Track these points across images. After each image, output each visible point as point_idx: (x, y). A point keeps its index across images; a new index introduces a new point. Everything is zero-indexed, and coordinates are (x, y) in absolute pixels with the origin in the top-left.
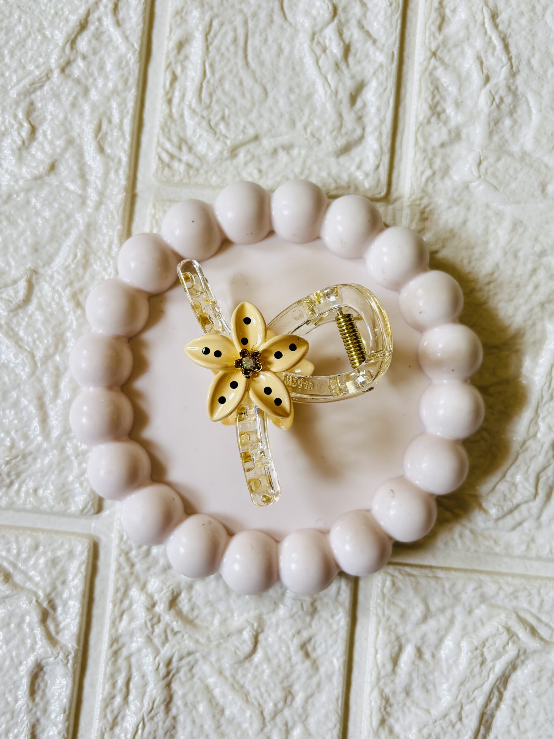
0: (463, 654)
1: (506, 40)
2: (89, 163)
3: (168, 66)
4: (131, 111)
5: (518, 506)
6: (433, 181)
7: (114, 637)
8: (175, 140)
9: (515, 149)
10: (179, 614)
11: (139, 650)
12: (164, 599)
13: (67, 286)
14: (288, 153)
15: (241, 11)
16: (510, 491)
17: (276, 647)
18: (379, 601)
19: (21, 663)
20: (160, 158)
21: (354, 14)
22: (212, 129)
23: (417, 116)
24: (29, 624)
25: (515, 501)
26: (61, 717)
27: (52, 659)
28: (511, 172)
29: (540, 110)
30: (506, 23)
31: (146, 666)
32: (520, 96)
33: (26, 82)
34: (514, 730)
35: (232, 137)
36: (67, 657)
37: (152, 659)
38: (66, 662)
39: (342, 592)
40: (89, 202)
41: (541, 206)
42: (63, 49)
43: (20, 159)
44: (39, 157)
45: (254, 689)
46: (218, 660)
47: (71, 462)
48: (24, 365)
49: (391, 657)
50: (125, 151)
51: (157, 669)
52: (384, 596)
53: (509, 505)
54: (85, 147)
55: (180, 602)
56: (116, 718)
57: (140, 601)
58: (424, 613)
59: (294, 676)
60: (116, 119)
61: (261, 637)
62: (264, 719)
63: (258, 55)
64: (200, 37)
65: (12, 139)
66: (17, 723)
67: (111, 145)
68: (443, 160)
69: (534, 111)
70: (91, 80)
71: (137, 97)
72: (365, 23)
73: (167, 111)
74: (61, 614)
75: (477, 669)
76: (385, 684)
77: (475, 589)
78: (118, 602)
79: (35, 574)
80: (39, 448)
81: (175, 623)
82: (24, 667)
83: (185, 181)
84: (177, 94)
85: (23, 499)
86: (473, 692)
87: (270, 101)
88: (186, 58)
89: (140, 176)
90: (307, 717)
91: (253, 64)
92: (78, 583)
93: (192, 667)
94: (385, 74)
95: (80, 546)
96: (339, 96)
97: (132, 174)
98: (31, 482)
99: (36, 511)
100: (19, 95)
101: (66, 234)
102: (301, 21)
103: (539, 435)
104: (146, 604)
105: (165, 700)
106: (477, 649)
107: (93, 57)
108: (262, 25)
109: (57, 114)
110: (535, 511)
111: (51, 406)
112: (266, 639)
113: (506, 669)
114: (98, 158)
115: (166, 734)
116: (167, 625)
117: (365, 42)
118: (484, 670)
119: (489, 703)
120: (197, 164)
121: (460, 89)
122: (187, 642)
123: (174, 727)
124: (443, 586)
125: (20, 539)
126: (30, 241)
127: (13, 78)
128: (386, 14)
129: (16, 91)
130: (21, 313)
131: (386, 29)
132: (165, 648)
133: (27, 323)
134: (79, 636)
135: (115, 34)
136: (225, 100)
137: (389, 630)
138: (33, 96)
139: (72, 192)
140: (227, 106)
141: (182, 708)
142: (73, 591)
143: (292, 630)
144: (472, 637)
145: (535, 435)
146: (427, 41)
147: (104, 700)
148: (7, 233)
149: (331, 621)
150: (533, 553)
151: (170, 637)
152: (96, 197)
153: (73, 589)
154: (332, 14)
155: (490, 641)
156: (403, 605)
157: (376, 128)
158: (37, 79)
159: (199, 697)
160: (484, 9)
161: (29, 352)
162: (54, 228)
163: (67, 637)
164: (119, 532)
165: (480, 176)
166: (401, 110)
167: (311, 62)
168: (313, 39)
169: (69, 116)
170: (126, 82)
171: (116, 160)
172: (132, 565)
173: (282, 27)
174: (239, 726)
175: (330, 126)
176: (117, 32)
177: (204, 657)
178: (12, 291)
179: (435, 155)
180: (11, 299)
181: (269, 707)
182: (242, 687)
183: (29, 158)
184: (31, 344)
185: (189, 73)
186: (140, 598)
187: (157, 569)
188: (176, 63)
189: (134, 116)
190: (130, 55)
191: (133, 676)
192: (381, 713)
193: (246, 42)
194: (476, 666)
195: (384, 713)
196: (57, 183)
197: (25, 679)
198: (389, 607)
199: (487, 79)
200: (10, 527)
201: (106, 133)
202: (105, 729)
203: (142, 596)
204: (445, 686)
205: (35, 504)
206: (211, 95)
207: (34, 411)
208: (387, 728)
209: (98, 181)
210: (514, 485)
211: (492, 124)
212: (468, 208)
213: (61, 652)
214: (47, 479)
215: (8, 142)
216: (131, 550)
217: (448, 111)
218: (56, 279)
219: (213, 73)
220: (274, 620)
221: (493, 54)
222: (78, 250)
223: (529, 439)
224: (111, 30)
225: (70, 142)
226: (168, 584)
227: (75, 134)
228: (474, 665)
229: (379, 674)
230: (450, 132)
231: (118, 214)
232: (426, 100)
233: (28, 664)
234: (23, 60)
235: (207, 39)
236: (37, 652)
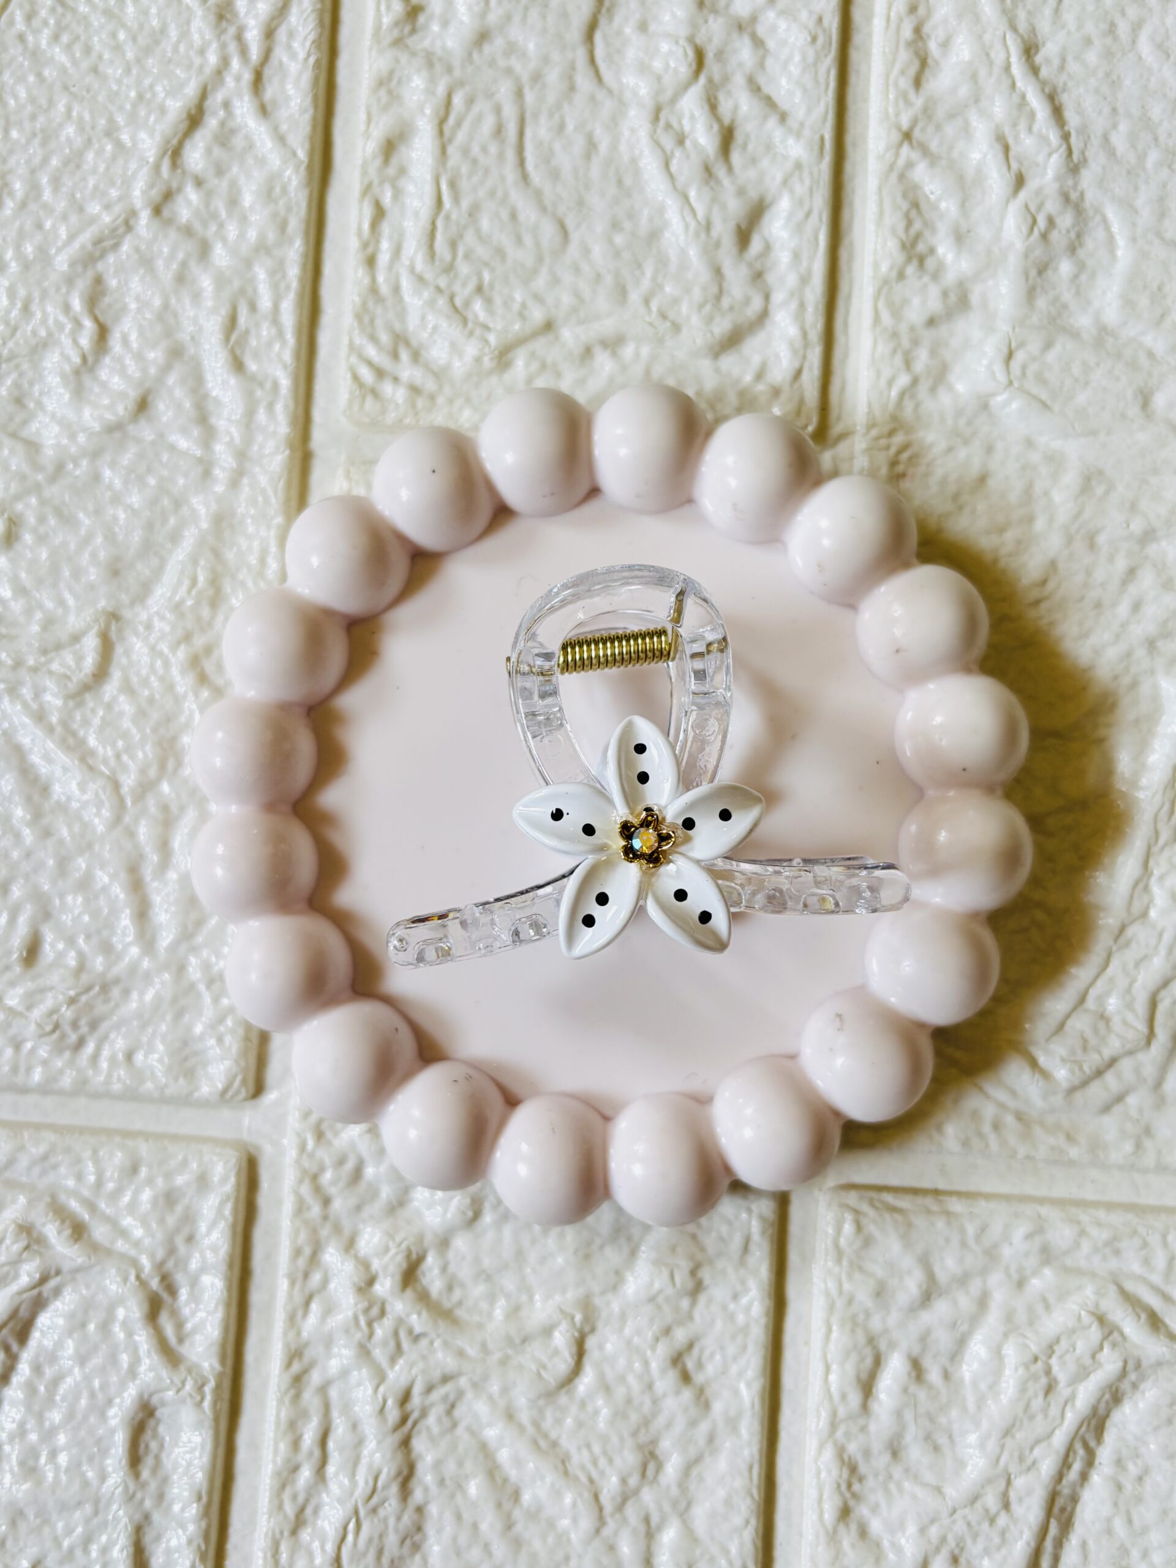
0: (1007, 1372)
1: (1056, 98)
2: (214, 394)
3: (367, 189)
4: (295, 284)
5: (1112, 1062)
6: (913, 397)
7: (293, 1347)
8: (384, 338)
9: (1083, 321)
10: (424, 1297)
11: (344, 1373)
12: (391, 1268)
13: (179, 643)
14: (614, 354)
15: (509, 71)
16: (1096, 1031)
17: (622, 1362)
18: (830, 1264)
19: (109, 1402)
20: (356, 378)
21: (740, 65)
22: (459, 313)
23: (876, 265)
24: (125, 1325)
25: (1107, 1053)
26: (192, 1508)
27: (171, 1393)
28: (1076, 370)
29: (1134, 240)
30: (1056, 62)
31: (359, 1404)
32: (1091, 213)
33: (86, 238)
34: (1119, 1525)
35: (499, 327)
36: (200, 1388)
37: (370, 1391)
38: (199, 1398)
39: (753, 1247)
40: (217, 472)
41: (1142, 437)
42: (157, 168)
43: (79, 392)
44: (116, 387)
45: (579, 1449)
46: (505, 1390)
47: (199, 995)
48: (99, 805)
49: (858, 1379)
50: (285, 367)
51: (382, 1410)
52: (839, 1254)
53: (1092, 1061)
54: (206, 362)
55: (424, 1274)
56: (302, 1510)
57: (343, 1273)
58: (924, 1287)
59: (660, 1421)
60: (265, 303)
61: (591, 1343)
62: (601, 1509)
63: (547, 157)
64: (429, 128)
65: (62, 354)
66: (105, 1524)
67: (256, 355)
68: (933, 353)
69: (1121, 241)
70: (213, 228)
71: (305, 256)
72: (762, 80)
73: (367, 281)
74: (187, 1303)
75: (1038, 1402)
76: (848, 1435)
77: (1029, 1236)
78: (300, 1276)
79: (134, 1223)
80: (133, 969)
81: (415, 1316)
82: (116, 1408)
83: (407, 421)
84: (385, 245)
85: (105, 1072)
86: (1032, 1449)
87: (573, 250)
88: (402, 171)
89: (317, 415)
90: (689, 1504)
91: (537, 177)
92: (218, 1239)
93: (453, 1406)
94: (807, 182)
95: (221, 1163)
96: (715, 233)
97: (301, 412)
98: (120, 1038)
99: (131, 1095)
100: (72, 264)
101: (175, 537)
102: (632, 84)
103: (1153, 913)
104: (356, 1279)
105: (399, 1474)
106: (1036, 1359)
107: (216, 181)
108: (551, 98)
109: (148, 297)
110: (1149, 1071)
111: (155, 884)
112: (601, 1347)
113: (1099, 1401)
114: (233, 381)
115: (403, 1541)
116: (400, 1321)
117: (765, 118)
118: (1052, 1403)
119: (1065, 1471)
120: (430, 385)
121: (963, 205)
122: (440, 1355)
123: (419, 1529)
124: (962, 1231)
125: (101, 1153)
126: (102, 555)
127: (61, 232)
128: (804, 59)
129: (66, 257)
130: (90, 701)
131: (805, 90)
132: (397, 1368)
133: (103, 719)
134: (223, 1346)
135: (258, 132)
136: (481, 251)
137: (853, 1323)
138: (100, 266)
139: (184, 454)
140: (487, 264)
141: (434, 1489)
142: (208, 1256)
143: (654, 1327)
144: (1024, 1336)
145: (1144, 914)
146: (891, 110)
147: (278, 1474)
148: (58, 540)
149: (732, 1306)
150: (1149, 1159)
151: (405, 1344)
152: (230, 460)
153: (208, 1252)
154: (694, 66)
155: (1064, 1344)
156: (879, 1272)
157: (792, 294)
158: (106, 232)
159: (469, 1466)
160: (1008, 37)
161: (109, 778)
162: (150, 526)
163: (200, 1349)
164: (298, 1134)
165: (1011, 383)
166: (843, 254)
167: (654, 165)
168: (656, 119)
169: (173, 301)
170: (283, 227)
171: (268, 385)
172: (326, 1201)
173: (592, 99)
174: (551, 1524)
175: (697, 294)
176: (262, 129)
177: (475, 1385)
178: (71, 656)
179: (916, 342)
180: (69, 673)
181: (610, 1485)
182: (554, 1444)
183: (97, 390)
184: (113, 762)
185: (409, 201)
186: (344, 1267)
187: (376, 1208)
188: (382, 183)
189: (300, 296)
190: (288, 173)
191: (333, 1426)
192: (841, 1494)
193: (521, 134)
194: (1036, 1396)
195: (848, 1495)
196: (153, 437)
197: (119, 1434)
198: (850, 1277)
199: (1020, 181)
200: (82, 1131)
201: (247, 332)
202: (282, 1533)
203: (346, 1264)
204: (973, 1438)
205: (128, 1082)
206: (453, 245)
207: (122, 896)
208: (853, 1527)
209: (233, 429)
210: (1103, 1017)
211: (1033, 273)
212: (989, 450)
213: (189, 1378)
214: (150, 1031)
215: (54, 360)
216: (322, 1169)
217: (940, 250)
218: (157, 629)
219: (456, 199)
220: (616, 1307)
221: (1030, 129)
222: (199, 569)
223: (1133, 922)
224: (249, 125)
225: (176, 353)
226: (398, 1239)
227: (184, 336)
228: (1031, 1392)
229: (834, 1414)
230: (945, 294)
231: (276, 494)
232: (893, 231)
233: (124, 1404)
234: (78, 196)
235: (441, 133)
236: (141, 1378)
